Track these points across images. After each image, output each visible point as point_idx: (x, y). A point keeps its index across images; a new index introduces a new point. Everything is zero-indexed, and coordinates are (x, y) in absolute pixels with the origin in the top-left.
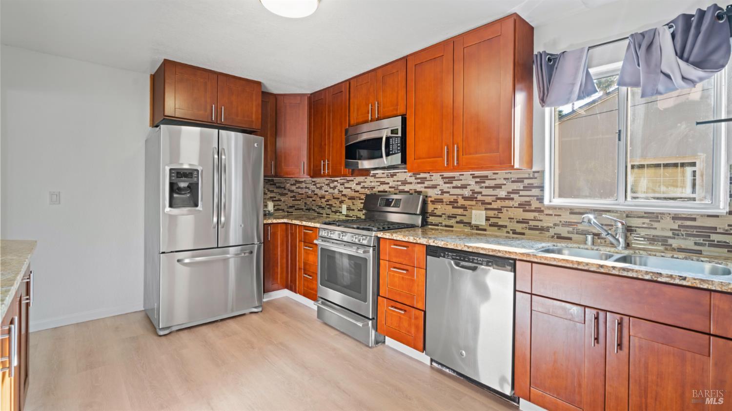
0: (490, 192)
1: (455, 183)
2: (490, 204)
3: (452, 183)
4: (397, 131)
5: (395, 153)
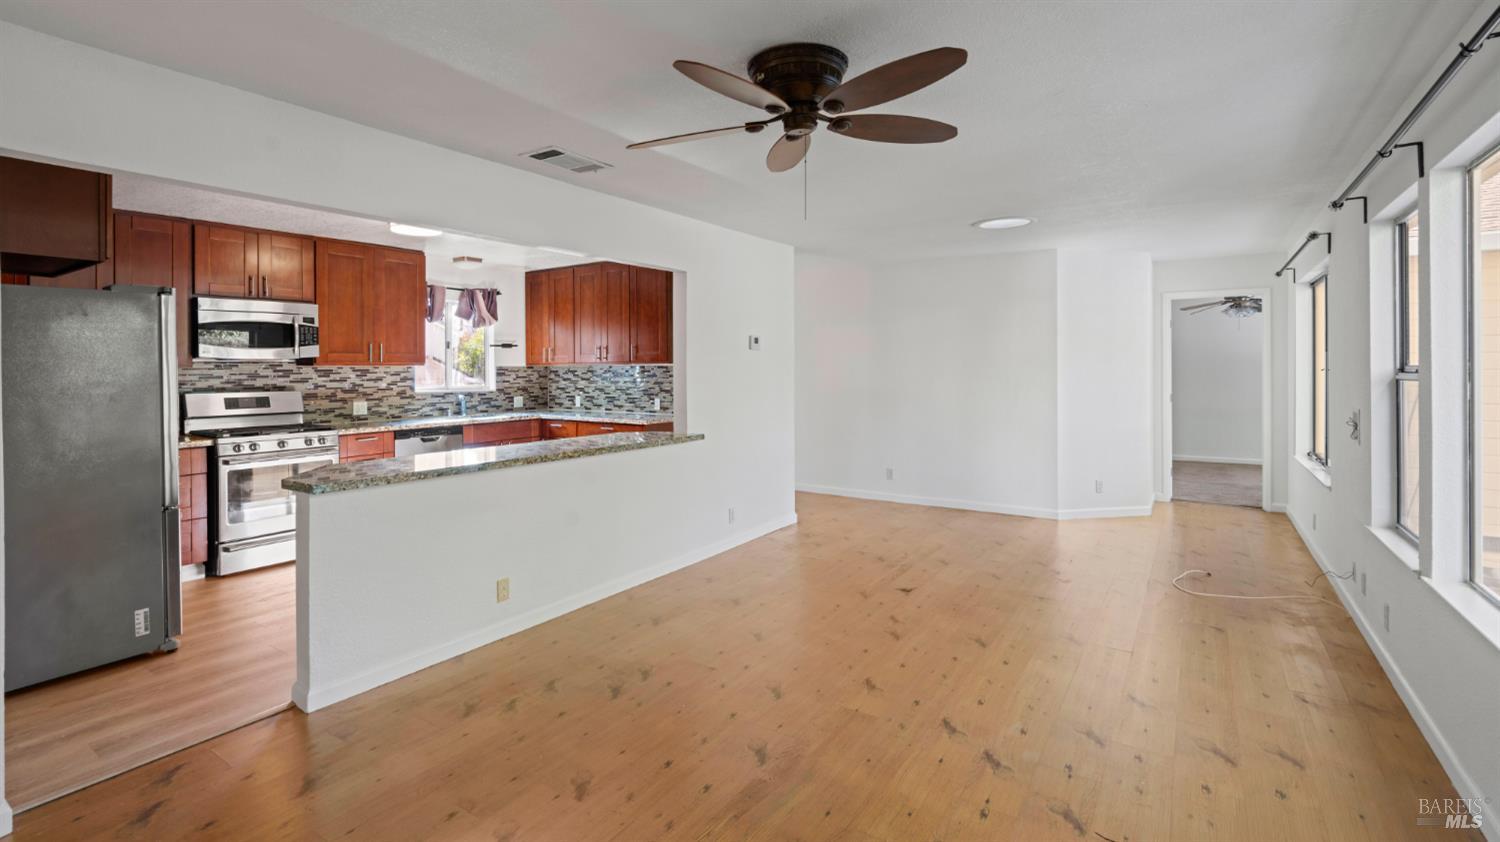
0: (371, 384)
1: (332, 377)
2: (372, 395)
3: (329, 376)
4: (312, 320)
5: (309, 344)
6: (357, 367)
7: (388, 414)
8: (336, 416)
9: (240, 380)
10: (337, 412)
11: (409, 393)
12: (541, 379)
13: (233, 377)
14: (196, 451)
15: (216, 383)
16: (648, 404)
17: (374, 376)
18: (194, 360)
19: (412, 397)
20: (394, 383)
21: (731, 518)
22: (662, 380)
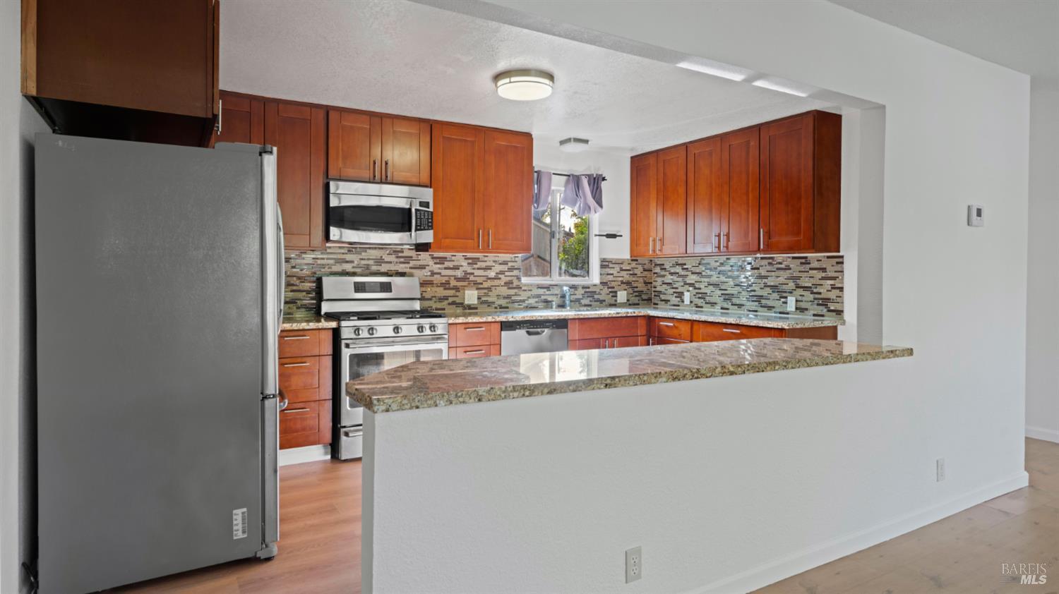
0: (481, 273)
1: (447, 264)
2: (482, 284)
3: (444, 263)
4: (427, 205)
5: (424, 229)
6: (469, 255)
7: (496, 304)
8: (449, 304)
9: (368, 265)
10: (451, 300)
11: (516, 283)
12: (646, 273)
13: (363, 262)
14: (323, 332)
15: (348, 267)
16: (778, 304)
17: (483, 265)
18: (328, 245)
19: (519, 287)
20: (502, 272)
21: (940, 476)
22: (800, 275)
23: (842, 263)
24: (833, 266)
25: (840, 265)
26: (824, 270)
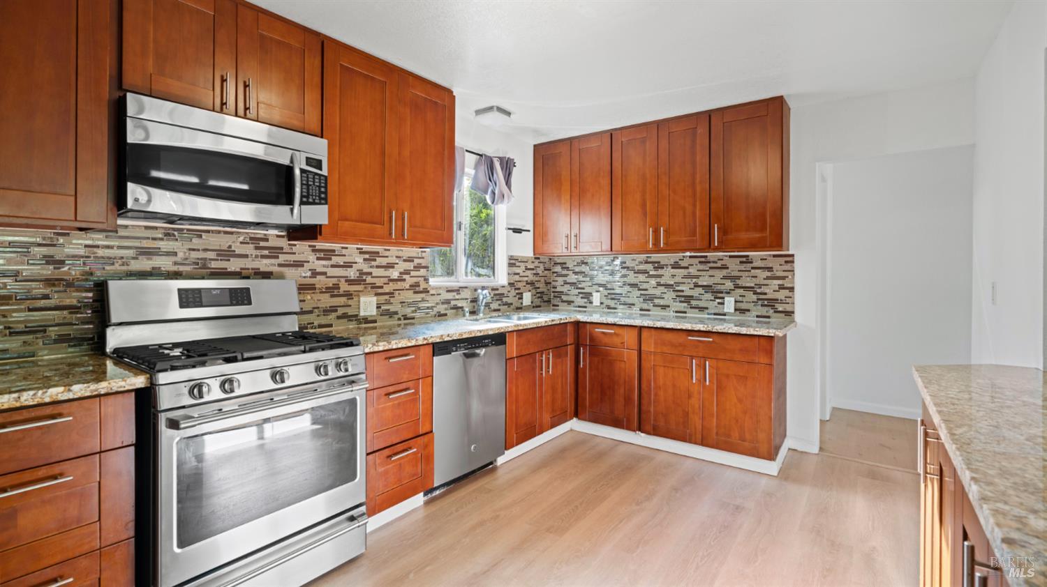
0: (381, 272)
1: (335, 260)
2: (382, 287)
3: (330, 259)
4: (318, 164)
5: (314, 203)
6: (366, 248)
7: (400, 316)
8: (338, 318)
9: (205, 259)
10: (341, 311)
11: (423, 286)
13: (194, 255)
15: (165, 263)
16: (712, 305)
17: (383, 261)
19: (426, 291)
20: (407, 272)
22: (739, 274)
23: (793, 262)
24: (781, 265)
25: (790, 264)
26: (770, 269)
